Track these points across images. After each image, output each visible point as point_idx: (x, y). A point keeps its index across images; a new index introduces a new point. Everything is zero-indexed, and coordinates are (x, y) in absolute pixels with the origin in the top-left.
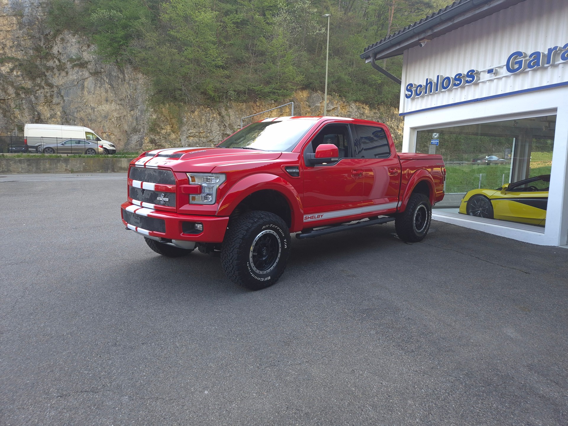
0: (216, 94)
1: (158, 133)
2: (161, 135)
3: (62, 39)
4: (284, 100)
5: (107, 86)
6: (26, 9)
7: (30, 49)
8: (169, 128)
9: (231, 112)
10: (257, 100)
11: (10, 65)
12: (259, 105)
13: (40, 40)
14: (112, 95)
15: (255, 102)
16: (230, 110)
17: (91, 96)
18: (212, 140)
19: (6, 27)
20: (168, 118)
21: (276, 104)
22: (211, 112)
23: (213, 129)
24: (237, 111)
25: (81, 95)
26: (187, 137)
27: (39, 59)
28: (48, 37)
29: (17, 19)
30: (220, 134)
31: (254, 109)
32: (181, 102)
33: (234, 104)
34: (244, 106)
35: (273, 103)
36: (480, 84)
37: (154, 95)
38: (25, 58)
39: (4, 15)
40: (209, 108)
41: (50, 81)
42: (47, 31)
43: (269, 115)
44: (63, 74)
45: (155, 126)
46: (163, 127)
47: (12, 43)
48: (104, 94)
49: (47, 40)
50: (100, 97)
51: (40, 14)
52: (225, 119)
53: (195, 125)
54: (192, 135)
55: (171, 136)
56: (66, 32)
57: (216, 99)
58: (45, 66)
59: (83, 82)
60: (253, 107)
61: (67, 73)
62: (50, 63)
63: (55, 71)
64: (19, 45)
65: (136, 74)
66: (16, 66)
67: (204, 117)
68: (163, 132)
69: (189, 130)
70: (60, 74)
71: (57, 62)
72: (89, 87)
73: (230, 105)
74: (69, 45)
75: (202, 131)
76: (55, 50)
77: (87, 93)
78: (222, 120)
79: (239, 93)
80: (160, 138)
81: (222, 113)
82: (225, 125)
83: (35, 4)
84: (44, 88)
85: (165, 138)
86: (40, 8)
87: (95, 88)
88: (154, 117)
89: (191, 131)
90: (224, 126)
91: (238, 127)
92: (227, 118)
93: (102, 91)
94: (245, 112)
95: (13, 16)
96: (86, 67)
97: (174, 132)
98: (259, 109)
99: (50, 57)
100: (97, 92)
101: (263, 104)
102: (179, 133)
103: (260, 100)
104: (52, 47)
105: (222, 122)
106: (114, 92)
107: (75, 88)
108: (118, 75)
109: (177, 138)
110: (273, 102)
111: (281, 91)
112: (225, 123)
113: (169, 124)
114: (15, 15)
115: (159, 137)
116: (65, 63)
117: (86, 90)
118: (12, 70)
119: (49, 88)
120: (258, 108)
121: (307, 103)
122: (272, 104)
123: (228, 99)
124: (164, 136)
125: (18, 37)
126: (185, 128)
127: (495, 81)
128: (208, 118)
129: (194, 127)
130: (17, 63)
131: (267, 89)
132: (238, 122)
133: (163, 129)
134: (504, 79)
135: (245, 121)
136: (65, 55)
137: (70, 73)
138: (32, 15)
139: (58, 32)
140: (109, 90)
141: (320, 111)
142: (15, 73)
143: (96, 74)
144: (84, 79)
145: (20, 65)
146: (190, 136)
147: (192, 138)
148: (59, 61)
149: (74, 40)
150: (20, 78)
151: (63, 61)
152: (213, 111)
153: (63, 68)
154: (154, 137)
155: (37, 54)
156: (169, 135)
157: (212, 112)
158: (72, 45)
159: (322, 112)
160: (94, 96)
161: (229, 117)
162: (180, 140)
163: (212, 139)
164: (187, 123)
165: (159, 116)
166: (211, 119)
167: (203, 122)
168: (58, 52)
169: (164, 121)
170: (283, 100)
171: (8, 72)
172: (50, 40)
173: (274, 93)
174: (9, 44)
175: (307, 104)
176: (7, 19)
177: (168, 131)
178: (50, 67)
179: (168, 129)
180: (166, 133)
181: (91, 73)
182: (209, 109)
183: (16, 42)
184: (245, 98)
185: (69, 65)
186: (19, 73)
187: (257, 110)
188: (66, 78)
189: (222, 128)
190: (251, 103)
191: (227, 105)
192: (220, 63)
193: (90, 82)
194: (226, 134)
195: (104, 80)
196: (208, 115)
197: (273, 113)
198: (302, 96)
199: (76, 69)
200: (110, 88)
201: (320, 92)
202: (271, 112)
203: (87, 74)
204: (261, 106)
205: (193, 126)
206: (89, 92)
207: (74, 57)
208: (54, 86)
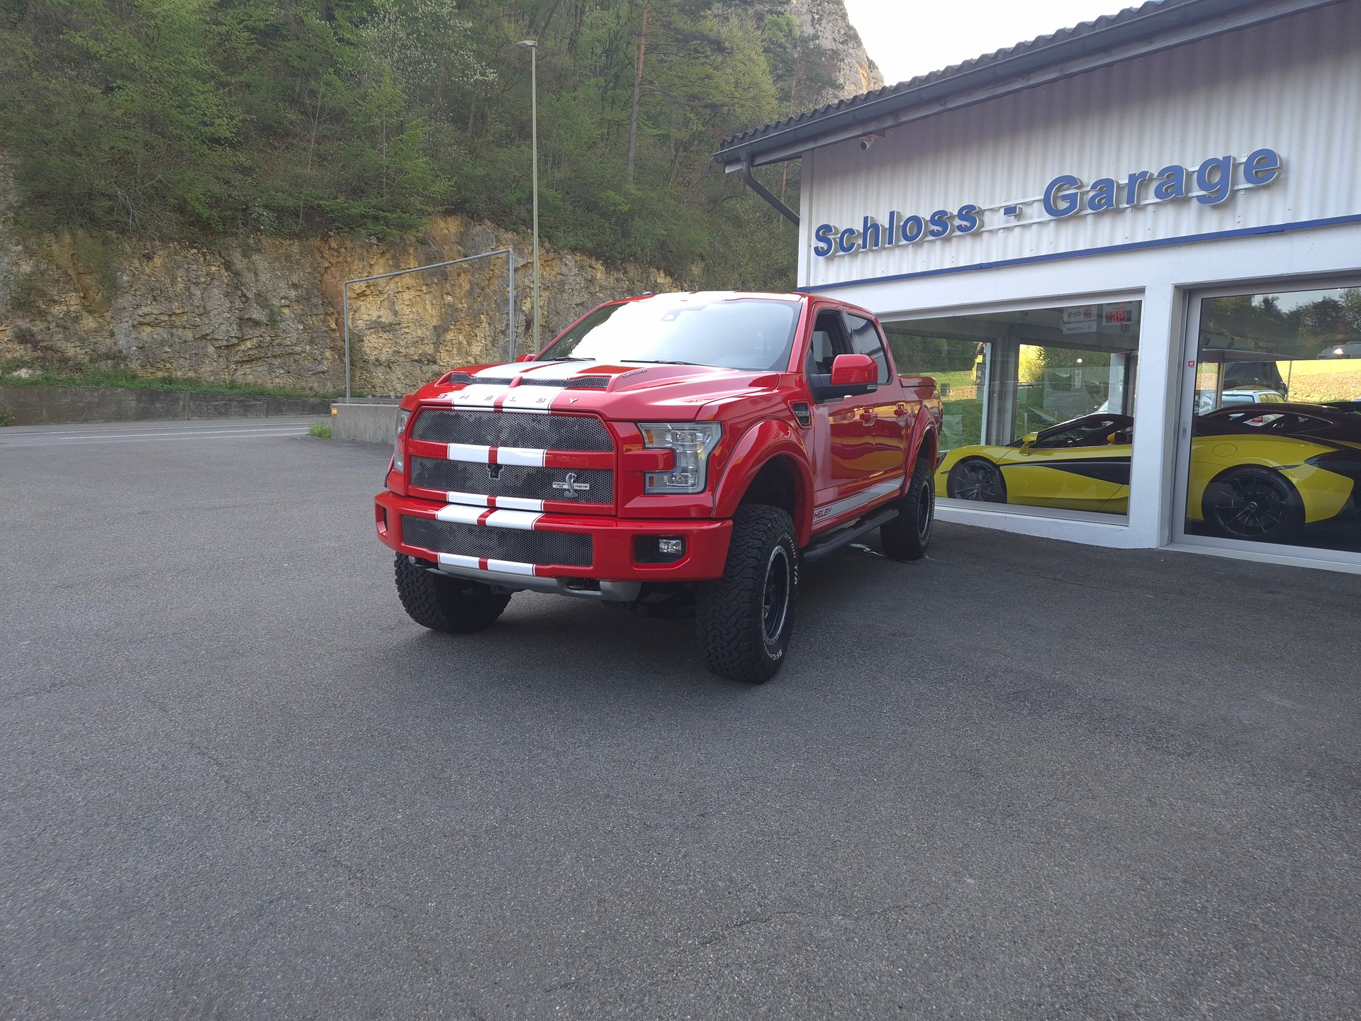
0: (214, 213)
1: (42, 314)
2: (50, 318)
4: (402, 238)
8: (74, 300)
9: (259, 261)
10: (332, 234)
12: (336, 247)
15: (325, 238)
16: (255, 257)
18: (208, 335)
20: (71, 272)
21: (381, 247)
22: (202, 259)
23: (209, 305)
24: (277, 259)
26: (133, 326)
30: (233, 318)
31: (323, 257)
32: (112, 230)
33: (266, 241)
34: (296, 248)
35: (374, 244)
36: (985, 235)
37: (21, 207)
40: (195, 248)
43: (366, 274)
45: (29, 294)
46: (56, 298)
52: (243, 280)
53: (156, 294)
54: (148, 319)
55: (84, 322)
57: (213, 225)
60: (321, 252)
67: (180, 273)
68: (57, 310)
69: (139, 306)
73: (255, 243)
75: (178, 311)
78: (236, 281)
79: (282, 213)
80: (49, 329)
81: (234, 264)
82: (244, 295)
85: (65, 328)
88: (26, 268)
89: (145, 310)
90: (243, 299)
91: (283, 301)
92: (248, 277)
94: (298, 263)
97: (89, 312)
98: (338, 257)
101: (348, 244)
102: (108, 315)
103: (339, 234)
105: (237, 288)
109: (102, 327)
110: (374, 241)
111: (395, 215)
112: (245, 291)
113: (76, 290)
115: (45, 324)
120: (335, 253)
121: (460, 248)
122: (371, 247)
123: (250, 227)
124: (61, 322)
126: (124, 301)
127: (1017, 230)
128: (193, 275)
129: (155, 300)
131: (357, 208)
132: (281, 288)
133: (55, 302)
134: (1035, 228)
135: (301, 286)
141: (492, 270)
146: (141, 324)
147: (149, 329)
152: (208, 258)
154: (29, 325)
156: (76, 319)
157: (205, 259)
159: (497, 271)
161: (256, 274)
162: (112, 334)
163: (208, 332)
164: (131, 286)
165: (43, 267)
166: (203, 280)
167: (181, 286)
169: (57, 281)
170: (399, 238)
173: (376, 219)
175: (459, 251)
177: (72, 309)
179: (72, 303)
180: (65, 315)
182: (196, 251)
184: (296, 229)
187: (331, 260)
189: (238, 304)
190: (316, 242)
191: (247, 244)
192: (225, 132)
194: (249, 319)
196: (195, 267)
197: (376, 268)
198: (445, 231)
201: (489, 223)
202: (371, 265)
204: (343, 250)
205: (150, 296)
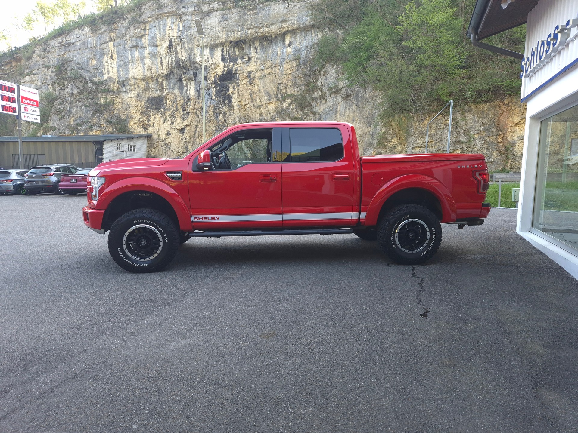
0: (451, 98)
1: (385, 146)
2: (387, 148)
3: (325, 72)
5: (354, 107)
6: (303, 53)
7: (303, 85)
8: (396, 140)
9: (469, 116)
10: (506, 97)
11: (289, 101)
12: (507, 103)
13: (310, 76)
14: (357, 115)
15: (502, 100)
16: (467, 114)
17: (342, 118)
18: (441, 149)
19: (288, 71)
20: (396, 130)
22: (443, 119)
23: (443, 137)
24: (477, 114)
25: (334, 118)
26: (413, 148)
27: (308, 93)
28: (316, 72)
29: (296, 62)
30: (452, 141)
31: (500, 109)
33: (473, 106)
34: (487, 107)
37: (386, 110)
38: (299, 93)
39: (288, 61)
40: (442, 114)
41: (314, 110)
42: (315, 68)
43: (521, 114)
44: (324, 102)
45: (383, 140)
46: (390, 140)
47: (291, 82)
48: (352, 114)
49: (315, 75)
50: (348, 118)
51: (312, 54)
52: (459, 125)
53: (423, 135)
54: (419, 145)
55: (398, 148)
56: (328, 65)
58: (312, 97)
59: (337, 106)
60: (500, 107)
61: (326, 101)
62: (316, 95)
63: (319, 101)
64: (296, 83)
65: (375, 92)
66: (292, 101)
67: (434, 125)
68: (390, 144)
69: (416, 140)
70: (321, 103)
71: (320, 92)
72: (341, 110)
73: (468, 108)
74: (329, 76)
75: (430, 141)
76: (319, 83)
77: (339, 116)
78: (456, 126)
79: (480, 93)
80: (386, 151)
81: (456, 118)
82: (459, 131)
83: (309, 47)
84: (309, 116)
85: (391, 151)
86: (312, 49)
87: (345, 110)
88: (383, 131)
89: (418, 141)
90: (458, 133)
91: (476, 132)
92: (462, 123)
93: (350, 112)
94: (487, 114)
95: (294, 61)
96: (340, 93)
97: (400, 144)
98: (507, 108)
99: (315, 89)
100: (346, 114)
102: (406, 145)
103: (510, 97)
104: (318, 80)
105: (456, 128)
106: (359, 112)
107: (331, 112)
108: (363, 95)
109: (403, 150)
112: (459, 129)
113: (397, 137)
114: (295, 60)
115: (386, 150)
116: (325, 92)
117: (338, 113)
118: (290, 105)
119: (313, 115)
120: (506, 106)
123: (465, 101)
124: (391, 149)
125: (296, 77)
126: (411, 139)
128: (438, 126)
129: (422, 137)
130: (293, 99)
132: (476, 126)
133: (390, 142)
135: (486, 124)
136: (326, 85)
137: (328, 100)
138: (306, 56)
139: (323, 66)
140: (356, 111)
142: (291, 107)
143: (347, 97)
144: (338, 104)
145: (295, 100)
146: (416, 147)
147: (419, 149)
148: (322, 91)
149: (333, 71)
150: (295, 110)
151: (324, 91)
152: (446, 118)
153: (324, 96)
154: (381, 151)
155: (307, 88)
156: (395, 147)
157: (444, 118)
158: (331, 75)
160: (344, 118)
161: (466, 122)
162: (406, 152)
163: (441, 148)
164: (414, 133)
165: (388, 129)
166: (442, 127)
167: (433, 130)
168: (322, 83)
169: (391, 134)
171: (287, 107)
172: (316, 74)
174: (289, 84)
176: (289, 64)
177: (395, 144)
178: (314, 97)
179: (395, 141)
180: (392, 146)
181: (343, 98)
182: (441, 116)
183: (294, 82)
184: (488, 98)
185: (328, 93)
186: (294, 106)
187: (504, 110)
188: (325, 105)
189: (455, 135)
190: (497, 103)
191: (463, 109)
193: (341, 107)
194: (459, 141)
195: (352, 102)
196: (440, 122)
199: (333, 96)
200: (356, 108)
203: (340, 99)
204: (511, 104)
205: (421, 136)
206: (341, 115)
207: (332, 86)
208: (317, 113)
